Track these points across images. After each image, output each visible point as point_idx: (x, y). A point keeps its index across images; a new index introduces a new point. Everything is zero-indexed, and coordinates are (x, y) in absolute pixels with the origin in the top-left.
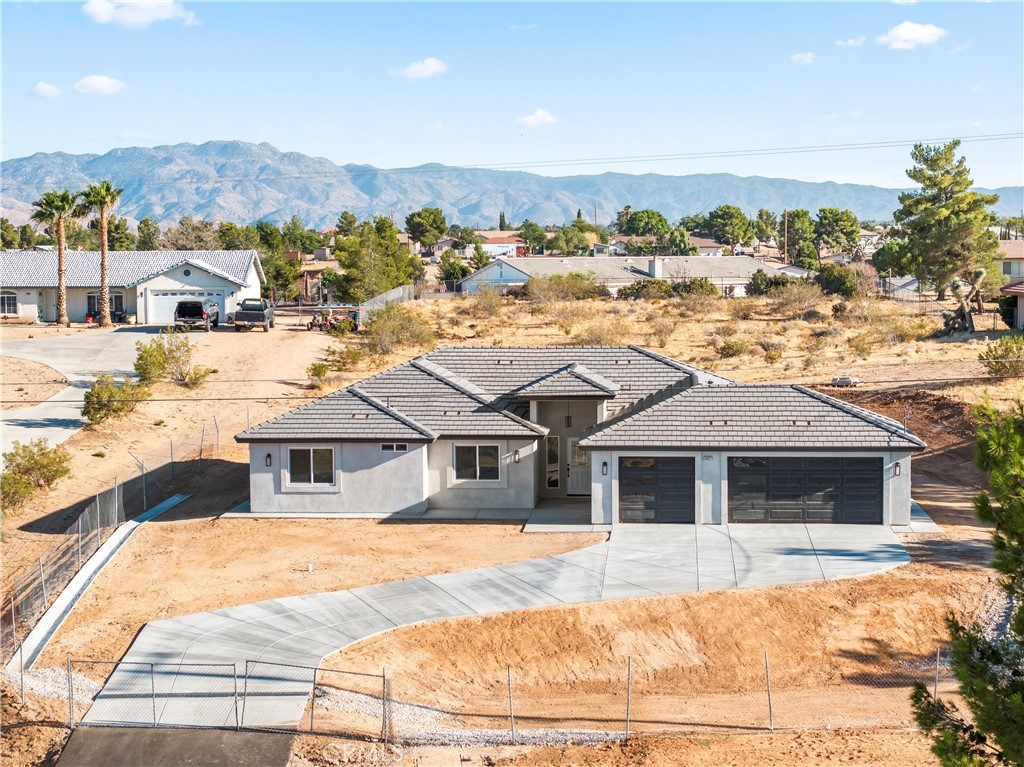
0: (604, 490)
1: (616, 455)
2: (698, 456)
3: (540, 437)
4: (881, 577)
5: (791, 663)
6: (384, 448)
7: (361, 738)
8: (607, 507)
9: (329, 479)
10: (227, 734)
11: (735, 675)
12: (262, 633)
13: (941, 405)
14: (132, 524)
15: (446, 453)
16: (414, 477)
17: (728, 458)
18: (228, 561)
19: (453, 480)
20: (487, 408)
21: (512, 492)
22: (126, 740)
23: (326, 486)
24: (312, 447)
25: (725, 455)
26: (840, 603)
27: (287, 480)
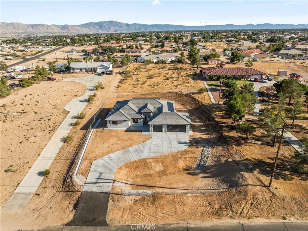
0: (151, 128)
1: (153, 125)
2: (163, 125)
3: (143, 119)
4: (185, 150)
5: (174, 169)
6: (124, 121)
7: (118, 194)
8: (152, 130)
9: (117, 124)
10: (101, 194)
11: (167, 172)
12: (107, 165)
13: (193, 98)
14: (93, 129)
15: (132, 120)
16: (128, 124)
18: (104, 142)
19: (133, 123)
20: (137, 113)
21: (140, 124)
22: (88, 195)
24: (115, 121)
25: (166, 125)
26: (180, 156)
27: (112, 125)
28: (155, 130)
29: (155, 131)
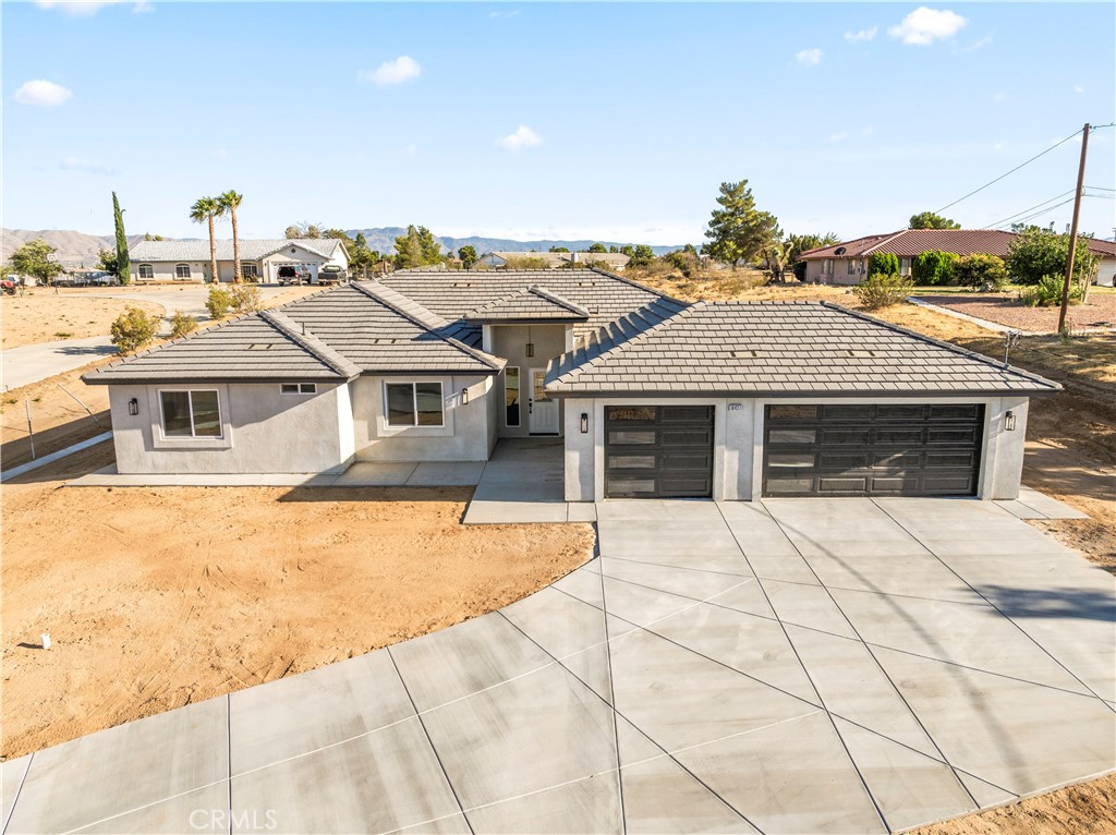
0: (584, 454)
1: (600, 404)
2: (721, 405)
3: (494, 372)
6: (286, 389)
8: (586, 478)
9: (216, 431)
15: (376, 392)
16: (327, 428)
17: (766, 406)
19: (385, 428)
20: (431, 335)
21: (459, 441)
23: (210, 440)
24: (190, 389)
25: (761, 403)
27: (159, 433)
28: (621, 481)
29: (625, 485)
